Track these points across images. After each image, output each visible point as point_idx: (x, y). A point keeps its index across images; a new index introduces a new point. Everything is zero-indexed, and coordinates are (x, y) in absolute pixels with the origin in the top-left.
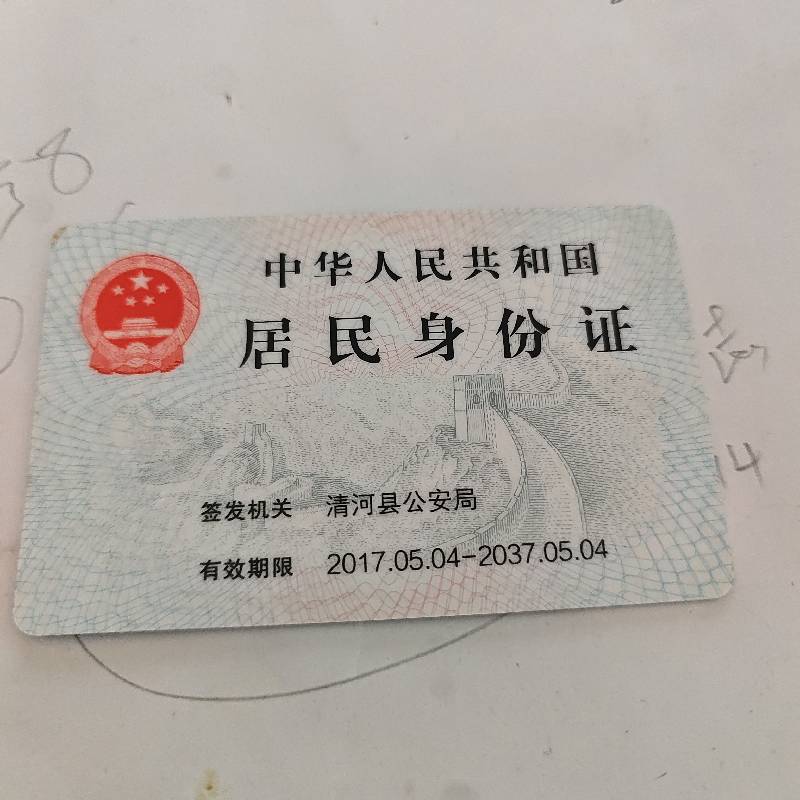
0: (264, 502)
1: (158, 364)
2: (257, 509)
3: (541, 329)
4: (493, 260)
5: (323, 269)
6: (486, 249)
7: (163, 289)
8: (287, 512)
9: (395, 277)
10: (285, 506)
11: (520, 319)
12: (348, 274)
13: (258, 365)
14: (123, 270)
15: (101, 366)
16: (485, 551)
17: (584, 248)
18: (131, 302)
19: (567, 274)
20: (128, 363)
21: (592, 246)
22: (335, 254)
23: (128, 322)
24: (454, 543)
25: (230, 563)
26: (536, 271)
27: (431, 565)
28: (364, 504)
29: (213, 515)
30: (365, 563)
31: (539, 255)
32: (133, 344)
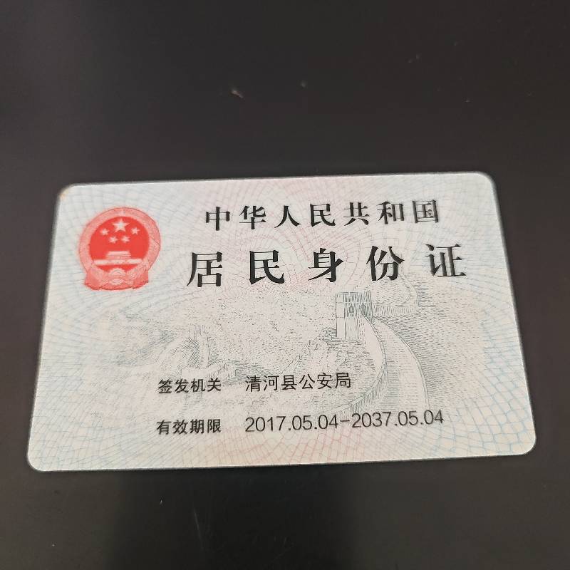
0: (202, 380)
1: (131, 283)
2: (197, 385)
3: (398, 260)
4: (364, 212)
5: (246, 218)
6: (360, 204)
7: (135, 231)
8: (218, 387)
9: (296, 224)
10: (216, 383)
11: (383, 254)
12: (263, 221)
13: (200, 284)
14: (108, 217)
15: (92, 284)
16: (356, 418)
17: (429, 204)
18: (113, 240)
19: (417, 221)
20: (110, 282)
21: (434, 202)
22: (254, 207)
23: (112, 253)
24: (335, 411)
25: (177, 423)
26: (395, 220)
27: (317, 426)
28: (272, 383)
29: (167, 389)
30: (272, 424)
31: (397, 208)
32: (114, 270)
